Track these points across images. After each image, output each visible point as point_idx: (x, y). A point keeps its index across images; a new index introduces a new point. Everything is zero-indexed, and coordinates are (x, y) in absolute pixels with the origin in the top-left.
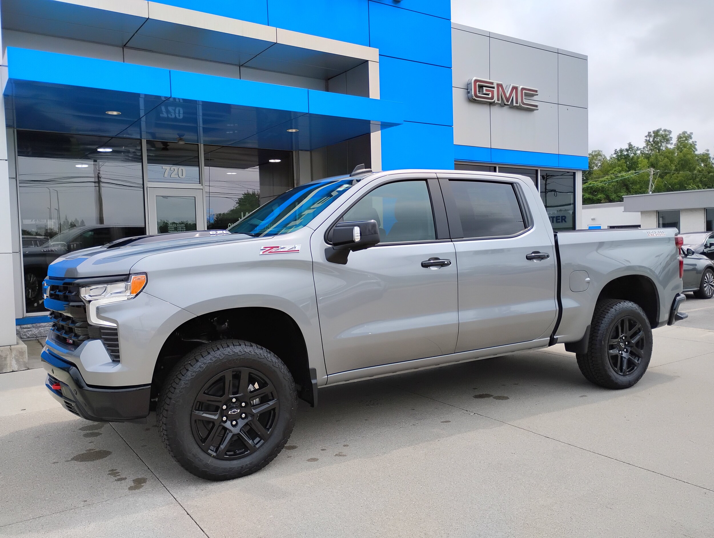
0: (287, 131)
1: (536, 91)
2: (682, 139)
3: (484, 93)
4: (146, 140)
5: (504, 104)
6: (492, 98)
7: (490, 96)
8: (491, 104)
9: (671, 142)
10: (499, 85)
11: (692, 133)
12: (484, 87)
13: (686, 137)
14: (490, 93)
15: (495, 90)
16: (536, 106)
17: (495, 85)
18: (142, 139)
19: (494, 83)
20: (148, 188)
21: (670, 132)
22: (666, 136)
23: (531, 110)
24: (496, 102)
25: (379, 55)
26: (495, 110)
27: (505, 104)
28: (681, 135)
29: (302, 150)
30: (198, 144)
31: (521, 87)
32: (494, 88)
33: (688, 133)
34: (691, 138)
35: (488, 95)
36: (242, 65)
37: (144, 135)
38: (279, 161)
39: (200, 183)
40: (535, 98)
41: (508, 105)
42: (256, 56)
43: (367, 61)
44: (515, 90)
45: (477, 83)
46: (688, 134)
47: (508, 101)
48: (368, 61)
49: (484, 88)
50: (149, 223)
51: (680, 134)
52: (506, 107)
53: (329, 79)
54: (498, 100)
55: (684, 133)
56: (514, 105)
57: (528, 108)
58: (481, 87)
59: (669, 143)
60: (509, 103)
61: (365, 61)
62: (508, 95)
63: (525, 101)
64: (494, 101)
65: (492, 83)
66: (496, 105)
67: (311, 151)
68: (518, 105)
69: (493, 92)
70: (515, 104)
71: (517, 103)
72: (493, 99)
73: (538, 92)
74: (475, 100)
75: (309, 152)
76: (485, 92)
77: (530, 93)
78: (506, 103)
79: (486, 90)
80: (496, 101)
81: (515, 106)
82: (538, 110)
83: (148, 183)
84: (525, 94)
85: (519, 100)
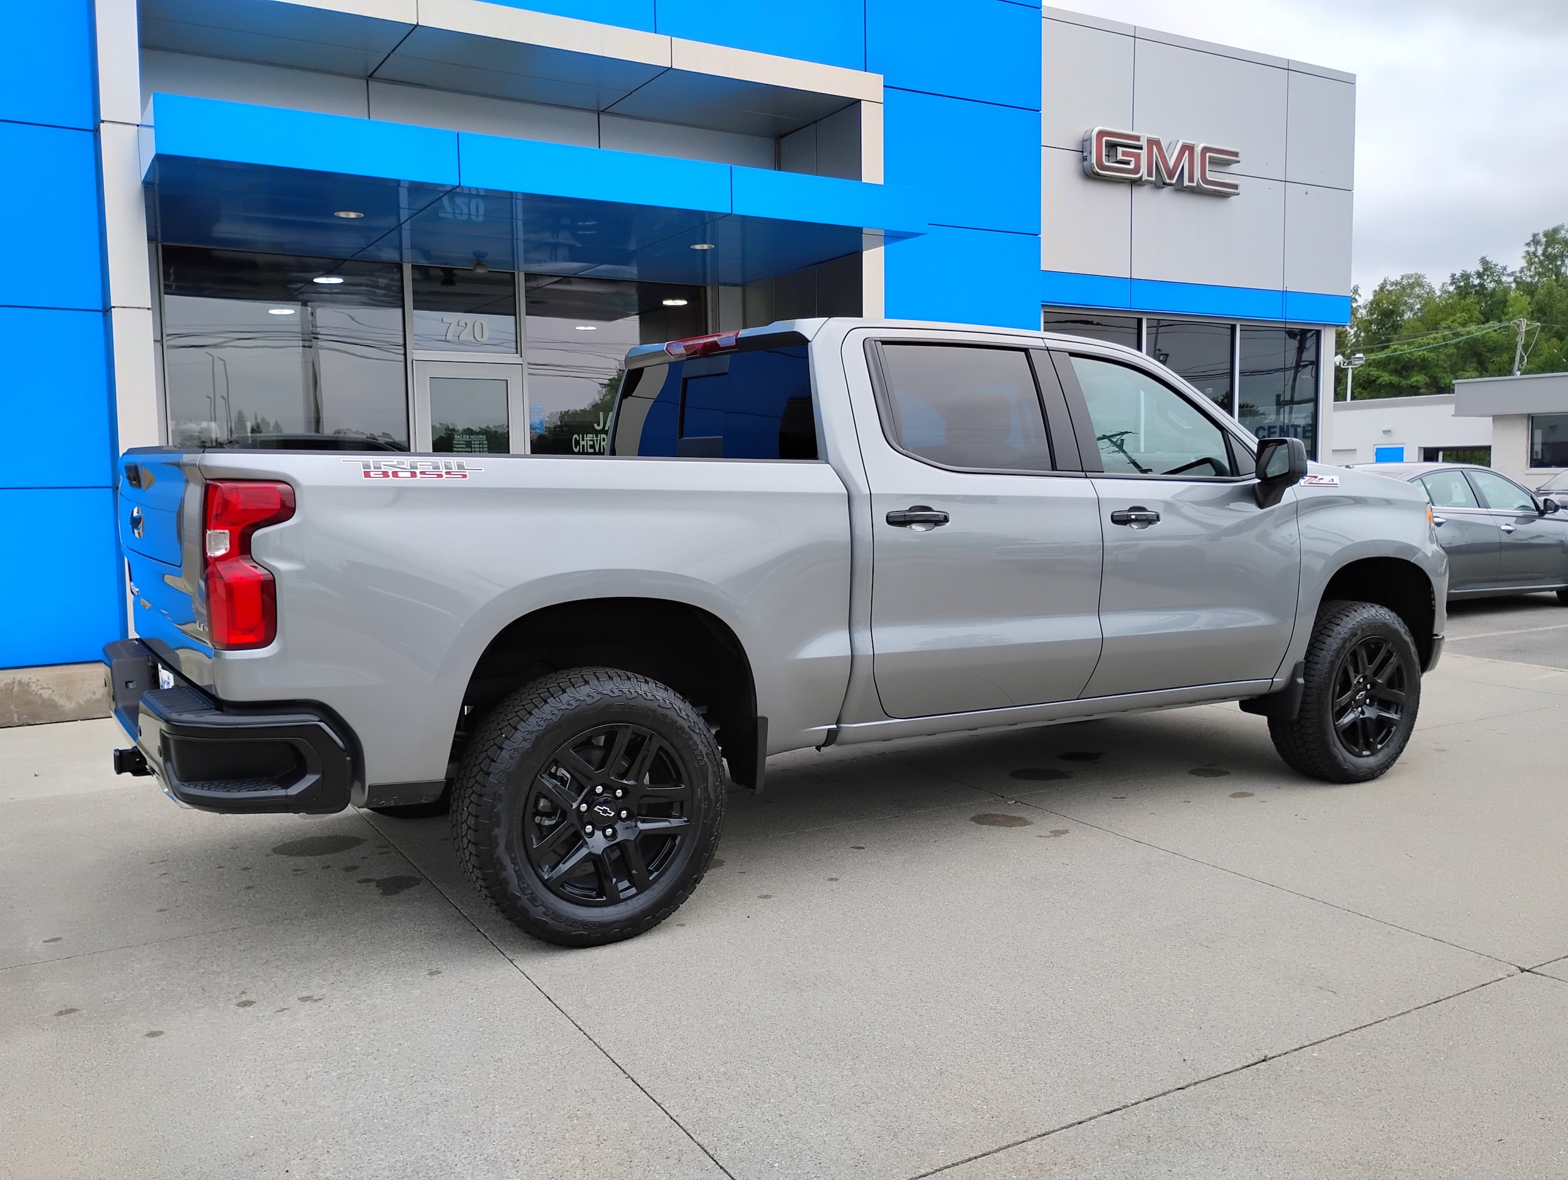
0: (692, 247)
1: (1236, 154)
3: (1118, 159)
4: (412, 265)
5: (1162, 184)
6: (1137, 170)
7: (1132, 166)
8: (1135, 183)
10: (1152, 142)
12: (1118, 147)
14: (1133, 159)
15: (1144, 153)
16: (1236, 187)
17: (1143, 143)
18: (404, 264)
19: (1142, 139)
20: (414, 361)
23: (1225, 196)
24: (1143, 179)
25: (885, 87)
26: (1143, 195)
27: (1164, 184)
29: (725, 285)
30: (514, 273)
31: (1202, 145)
32: (1141, 148)
35: (1128, 163)
36: (603, 111)
37: (407, 254)
38: (684, 302)
39: (517, 353)
40: (1233, 168)
41: (1171, 184)
42: (632, 93)
43: (858, 102)
44: (1187, 152)
45: (1104, 139)
47: (1171, 177)
48: (860, 100)
49: (1120, 149)
52: (1167, 189)
53: (782, 137)
54: (1150, 174)
56: (1185, 185)
57: (1215, 191)
58: (1112, 146)
60: (1174, 181)
61: (855, 101)
62: (1171, 163)
63: (1210, 176)
64: (1141, 177)
65: (1137, 138)
66: (1144, 185)
67: (743, 286)
68: (1195, 184)
69: (1138, 157)
70: (1186, 183)
71: (1191, 179)
72: (1138, 173)
73: (1240, 155)
74: (1098, 174)
75: (739, 289)
76: (1120, 157)
77: (1223, 159)
78: (1168, 181)
79: (1124, 154)
80: (1145, 177)
81: (1187, 187)
82: (1238, 194)
83: (414, 351)
84: (1211, 160)
85: (1197, 174)
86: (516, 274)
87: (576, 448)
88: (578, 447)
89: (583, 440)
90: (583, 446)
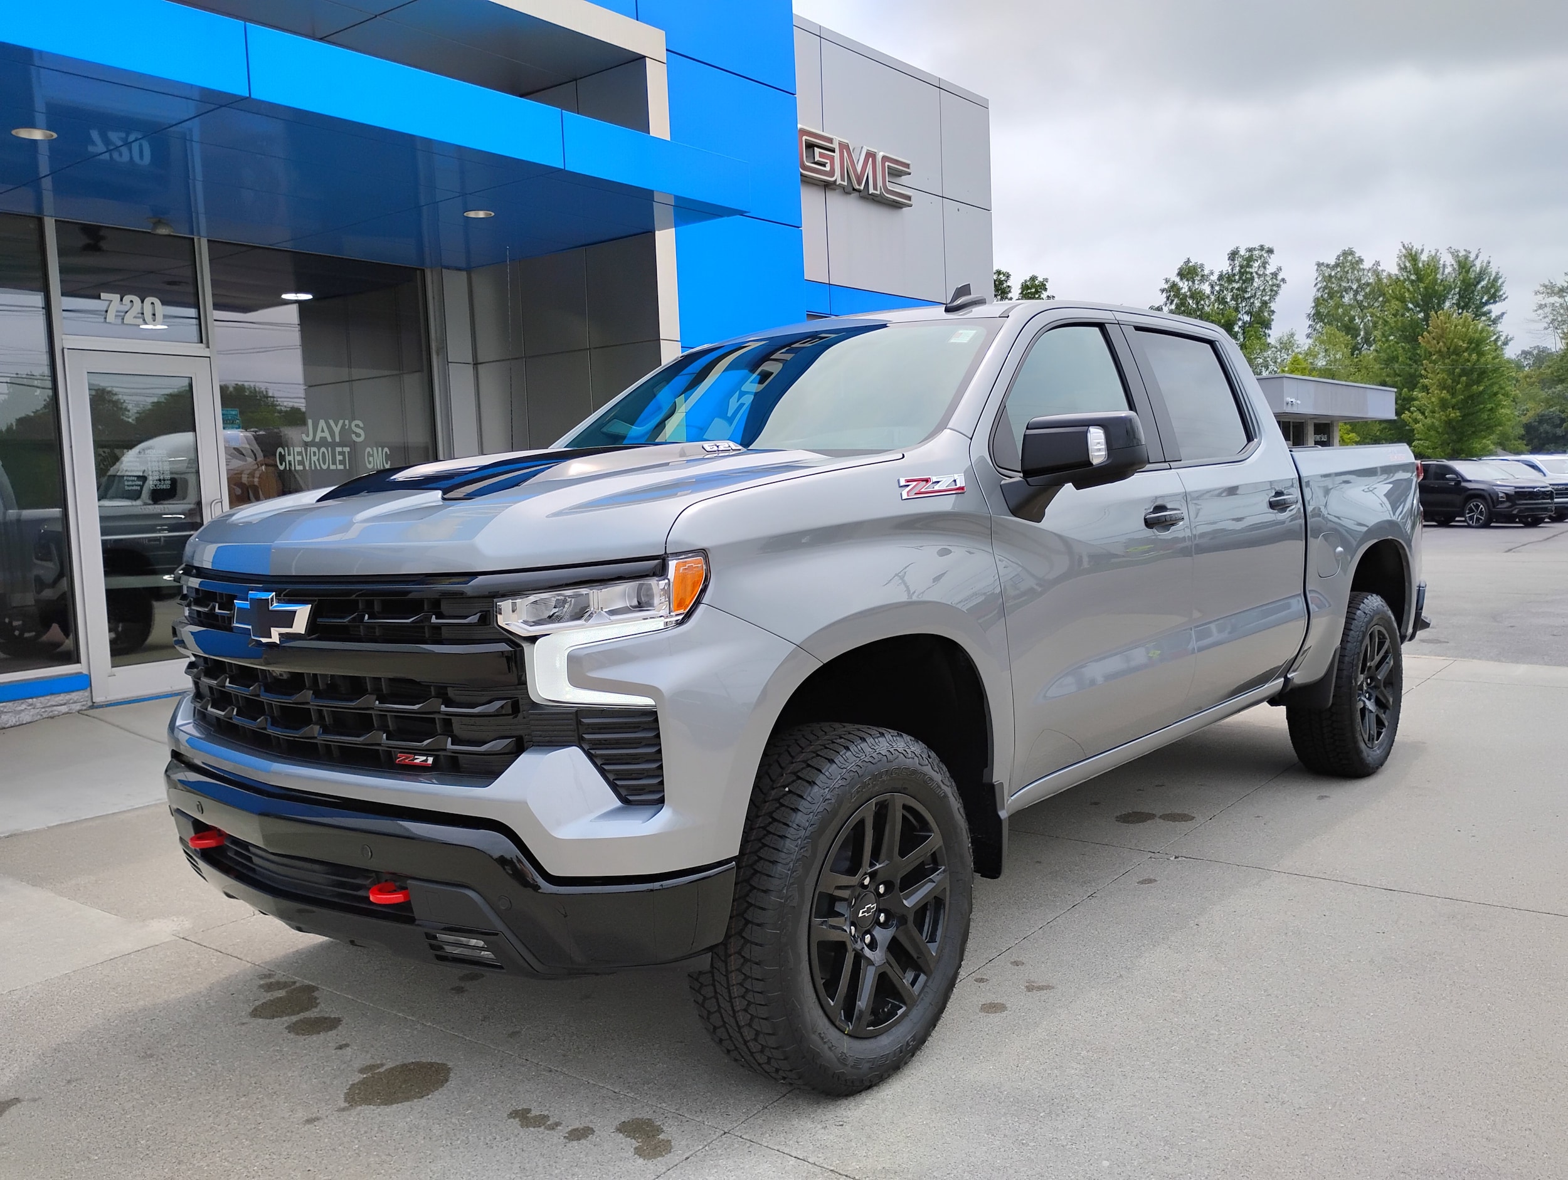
0: (465, 214)
1: (908, 166)
2: (1029, 291)
3: (816, 160)
4: (56, 220)
5: (851, 189)
6: (832, 173)
7: (828, 168)
8: (827, 186)
9: (1010, 295)
10: (844, 146)
11: (1046, 280)
12: (815, 148)
13: (1036, 287)
14: (828, 161)
15: (837, 155)
16: (909, 198)
17: (836, 146)
18: (45, 218)
19: (834, 141)
20: (65, 350)
21: (1008, 276)
22: (1001, 282)
24: (838, 183)
25: (667, 50)
26: (835, 199)
27: (854, 189)
28: (1028, 283)
29: (448, 268)
30: (193, 239)
31: (881, 154)
32: (834, 151)
33: (1040, 279)
34: (1046, 290)
35: (824, 165)
37: (49, 206)
39: (202, 342)
40: (904, 179)
41: (859, 191)
43: (643, 58)
44: (871, 159)
45: (804, 138)
46: (1040, 282)
47: (859, 184)
48: (645, 57)
49: (817, 150)
51: (1026, 281)
52: (856, 194)
54: (843, 179)
55: (1033, 278)
56: (870, 193)
57: (894, 201)
58: (810, 146)
59: (1006, 298)
60: (862, 188)
61: (638, 57)
62: (859, 169)
63: (890, 187)
64: (835, 181)
65: (830, 140)
66: (834, 190)
67: (469, 270)
68: (878, 192)
69: (832, 159)
70: (871, 191)
71: (875, 188)
72: (833, 176)
73: (911, 166)
75: (464, 273)
76: (817, 158)
77: (897, 171)
78: (857, 187)
79: (821, 155)
80: (839, 182)
81: (872, 194)
82: (910, 206)
83: (64, 336)
84: (891, 171)
85: (880, 183)
86: (196, 240)
87: (281, 464)
88: (284, 463)
89: (289, 455)
90: (290, 462)
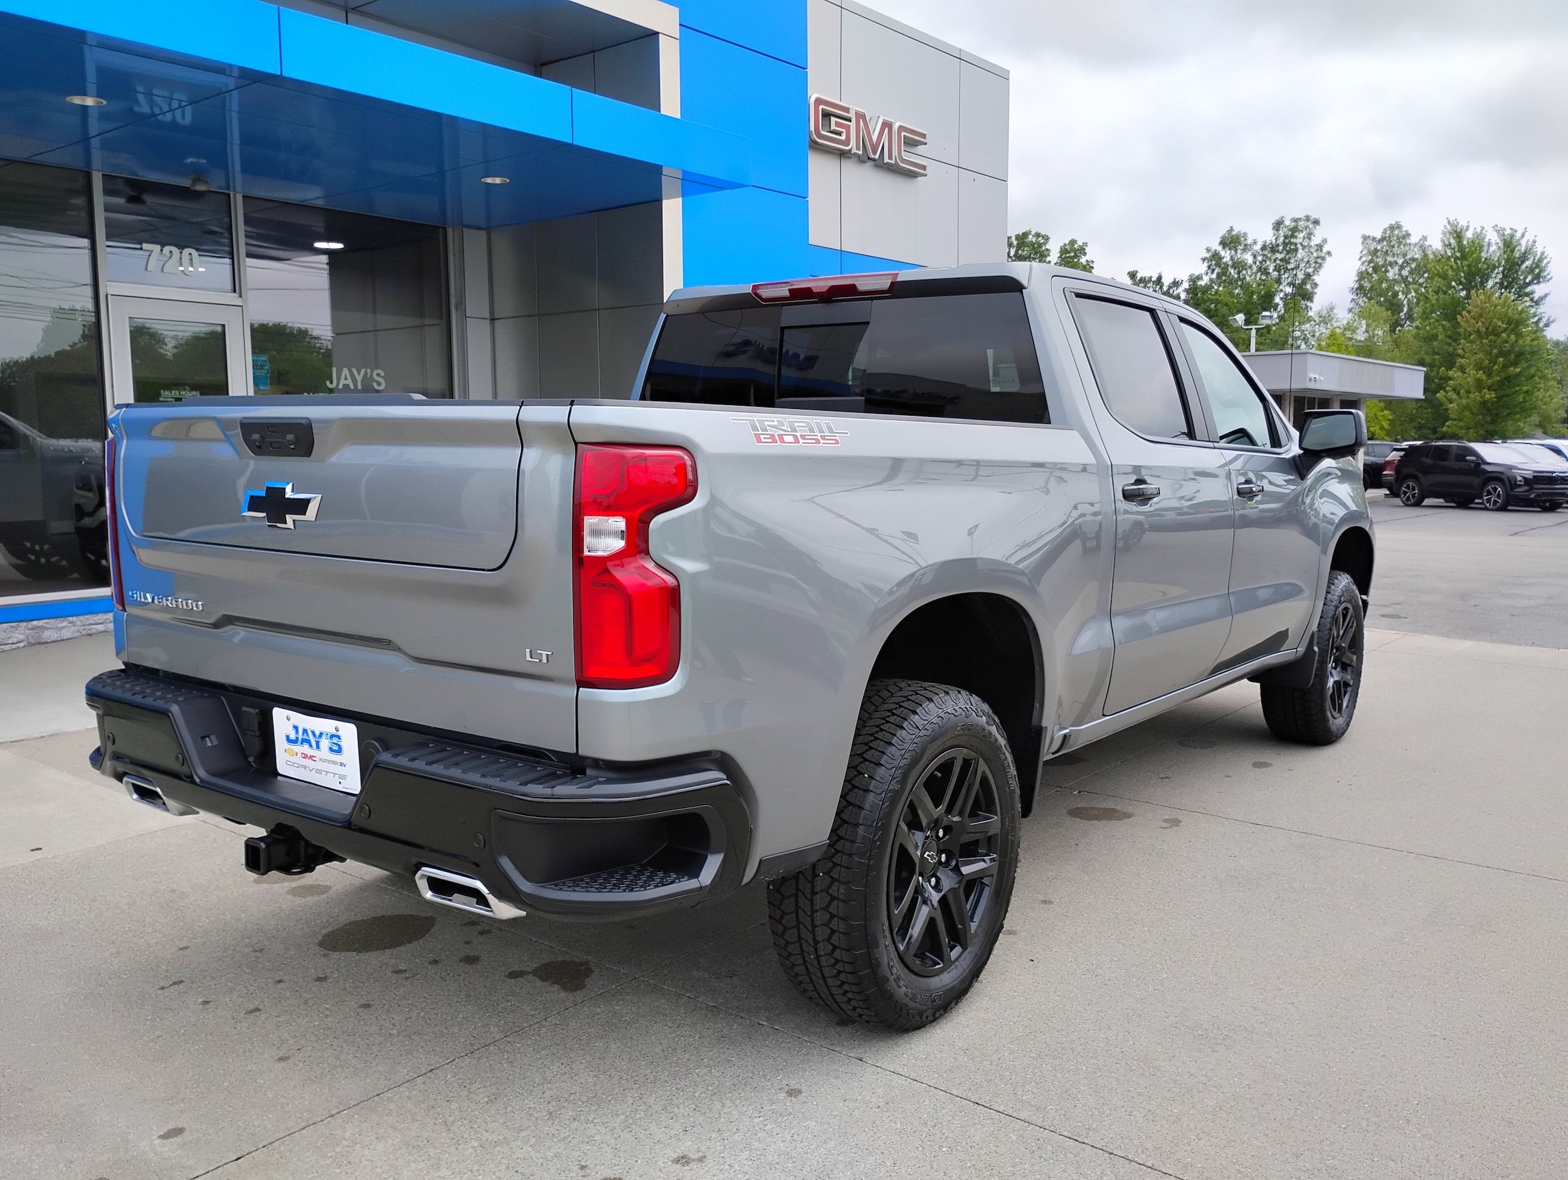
0: (482, 180)
1: (924, 136)
2: (1068, 255)
3: (832, 129)
4: (103, 175)
5: (866, 158)
6: (847, 142)
7: (843, 137)
8: (843, 155)
9: (1048, 259)
10: (860, 116)
11: (1086, 244)
12: (832, 117)
13: (1075, 251)
14: (844, 130)
15: (853, 125)
16: (924, 168)
17: (852, 115)
18: (93, 172)
19: (851, 111)
20: (109, 296)
21: (1047, 239)
22: (1040, 245)
23: (912, 175)
24: (853, 152)
25: (680, 26)
26: (849, 167)
27: (869, 158)
28: (1067, 247)
29: (469, 227)
30: (229, 194)
31: (898, 124)
32: (850, 121)
33: (1080, 243)
34: (1085, 254)
35: (840, 134)
36: (353, 9)
38: (340, 246)
39: (235, 291)
40: (920, 149)
41: (874, 160)
43: (656, 34)
44: (887, 129)
45: (821, 107)
46: (1080, 246)
47: (875, 153)
48: (658, 33)
49: (833, 119)
50: (113, 386)
51: (1065, 244)
52: (870, 163)
53: (542, 65)
54: (858, 148)
55: (1073, 242)
56: (885, 162)
57: (909, 170)
58: (827, 115)
59: (1045, 261)
60: (877, 157)
61: (651, 33)
62: (875, 138)
63: (905, 156)
64: (851, 150)
65: (847, 110)
66: (850, 158)
67: (488, 230)
68: (893, 162)
69: (848, 128)
70: (886, 160)
71: (890, 157)
72: (849, 145)
73: (927, 136)
74: (816, 143)
75: (484, 233)
76: (833, 127)
77: (913, 141)
78: (873, 156)
79: (837, 124)
80: (854, 151)
81: (887, 164)
82: (926, 175)
83: (108, 283)
84: (907, 141)
85: (895, 153)
86: (232, 195)
